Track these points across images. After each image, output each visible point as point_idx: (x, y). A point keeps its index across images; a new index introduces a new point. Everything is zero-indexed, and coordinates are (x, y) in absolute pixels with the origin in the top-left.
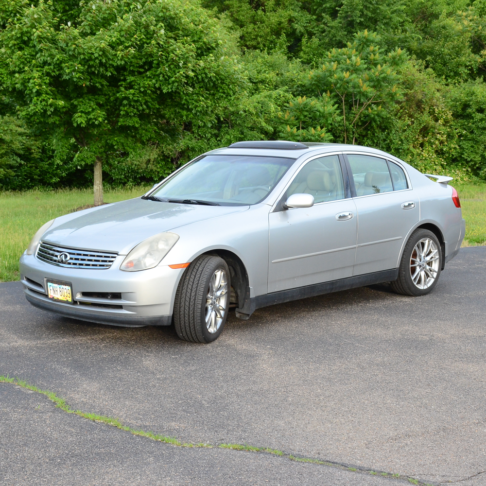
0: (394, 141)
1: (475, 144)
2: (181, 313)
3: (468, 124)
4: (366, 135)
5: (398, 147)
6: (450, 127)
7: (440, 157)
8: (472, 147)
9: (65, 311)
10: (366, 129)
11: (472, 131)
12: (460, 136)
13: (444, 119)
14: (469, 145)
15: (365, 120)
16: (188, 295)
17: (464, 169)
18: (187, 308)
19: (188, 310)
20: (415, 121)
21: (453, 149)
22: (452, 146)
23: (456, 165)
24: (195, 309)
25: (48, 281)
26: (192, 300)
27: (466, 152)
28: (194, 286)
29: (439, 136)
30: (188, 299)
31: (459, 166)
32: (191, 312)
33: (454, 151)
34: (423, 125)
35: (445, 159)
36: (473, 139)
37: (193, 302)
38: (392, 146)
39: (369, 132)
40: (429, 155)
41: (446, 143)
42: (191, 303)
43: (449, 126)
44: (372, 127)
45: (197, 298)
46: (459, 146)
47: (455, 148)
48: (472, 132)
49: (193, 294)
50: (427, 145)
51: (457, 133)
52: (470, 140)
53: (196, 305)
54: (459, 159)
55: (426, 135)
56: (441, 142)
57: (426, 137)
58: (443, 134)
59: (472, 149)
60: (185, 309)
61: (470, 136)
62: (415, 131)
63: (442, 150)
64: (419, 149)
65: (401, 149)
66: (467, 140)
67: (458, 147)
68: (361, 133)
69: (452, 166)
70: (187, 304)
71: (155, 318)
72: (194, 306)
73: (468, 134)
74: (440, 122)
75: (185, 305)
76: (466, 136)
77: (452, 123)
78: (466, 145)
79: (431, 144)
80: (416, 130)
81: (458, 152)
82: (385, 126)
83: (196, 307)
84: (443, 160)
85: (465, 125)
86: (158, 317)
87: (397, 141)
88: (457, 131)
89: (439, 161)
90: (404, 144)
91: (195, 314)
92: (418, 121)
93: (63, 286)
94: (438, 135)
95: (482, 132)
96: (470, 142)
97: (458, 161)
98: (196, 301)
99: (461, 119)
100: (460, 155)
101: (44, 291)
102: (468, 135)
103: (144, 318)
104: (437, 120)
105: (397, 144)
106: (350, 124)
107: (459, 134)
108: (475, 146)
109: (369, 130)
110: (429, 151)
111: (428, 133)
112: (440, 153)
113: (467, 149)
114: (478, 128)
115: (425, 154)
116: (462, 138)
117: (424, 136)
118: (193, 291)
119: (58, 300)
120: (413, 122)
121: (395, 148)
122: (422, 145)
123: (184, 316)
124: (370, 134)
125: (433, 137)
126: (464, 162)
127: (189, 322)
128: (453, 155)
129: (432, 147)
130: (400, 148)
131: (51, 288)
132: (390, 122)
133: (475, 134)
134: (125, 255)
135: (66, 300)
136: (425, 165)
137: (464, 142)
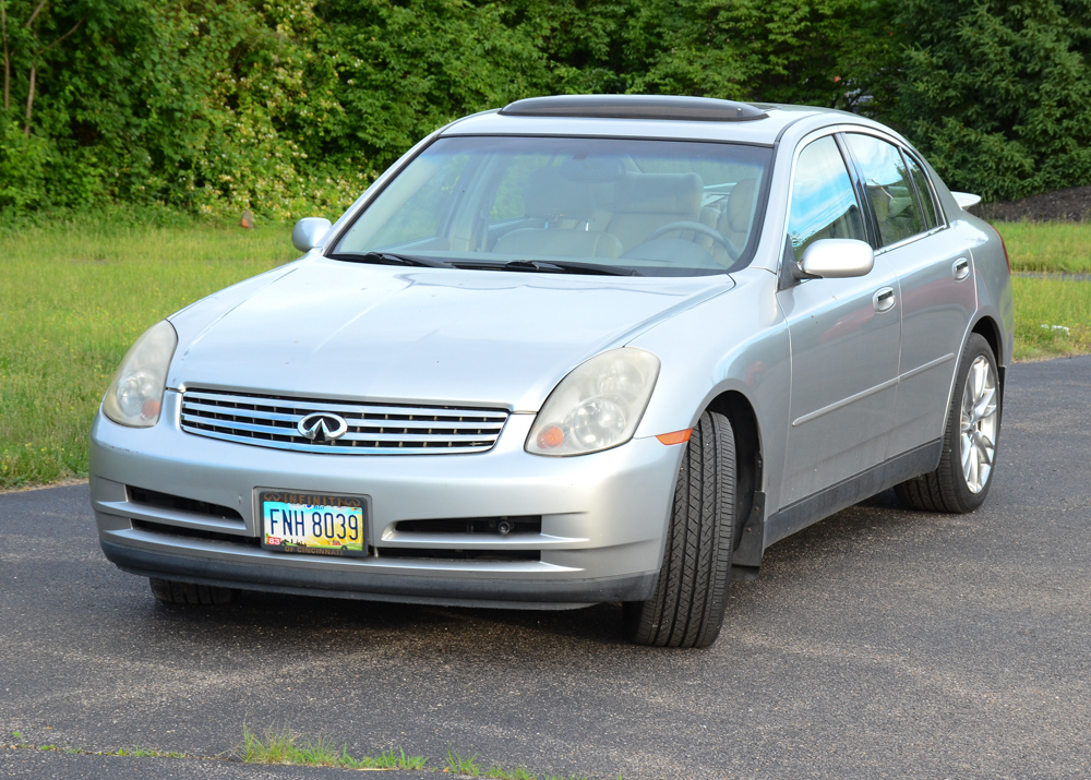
0: (158, 86)
1: (393, 100)
2: (673, 565)
3: (366, 40)
4: (70, 64)
5: (170, 106)
6: (314, 46)
7: (287, 139)
8: (385, 108)
9: (327, 579)
10: (69, 46)
11: (384, 60)
12: (344, 77)
13: (291, 21)
14: (377, 103)
15: (65, 14)
16: (694, 514)
17: (360, 176)
18: (691, 551)
19: (694, 556)
20: (211, 25)
21: (325, 115)
22: (325, 104)
23: (336, 163)
24: (715, 553)
25: (264, 497)
26: (704, 528)
27: (370, 124)
28: (707, 492)
29: (281, 74)
30: (693, 526)
31: (346, 164)
32: (702, 562)
33: (332, 120)
34: (237, 39)
35: (303, 144)
36: (388, 86)
37: (709, 533)
38: (150, 101)
39: (79, 54)
40: (257, 133)
41: (304, 96)
42: (702, 538)
43: (309, 43)
44: (87, 39)
45: (718, 523)
46: (343, 104)
47: (332, 111)
48: (383, 65)
49: (707, 512)
50: (249, 99)
51: (338, 66)
52: (376, 88)
53: (716, 541)
54: (344, 143)
55: (244, 69)
56: (291, 93)
57: (245, 75)
58: (292, 68)
59: (385, 115)
60: (685, 553)
61: (377, 77)
62: (215, 56)
63: (293, 116)
64: (224, 111)
65: (181, 110)
66: (365, 88)
67: (340, 109)
68: (53, 54)
69: (323, 165)
70: (692, 539)
71: (627, 579)
72: (712, 543)
73: (370, 69)
74: (283, 30)
75: (686, 541)
76: (363, 76)
77: (317, 34)
78: (367, 102)
79: (260, 97)
80: (219, 55)
81: (344, 123)
82: (127, 37)
83: (716, 548)
84: (295, 147)
85: (358, 42)
86: (631, 579)
87: (165, 86)
88: (336, 58)
89: (288, 151)
90: (186, 97)
91: (714, 565)
92: (220, 24)
93: (328, 509)
94: (281, 70)
95: (411, 65)
96: (378, 94)
97: (340, 150)
98: (717, 529)
99: (342, 21)
100: (348, 131)
101: (244, 528)
102: (369, 74)
103: (599, 583)
104: (272, 24)
105: (169, 95)
106: (22, 26)
107: (342, 69)
108: (393, 104)
109: (76, 47)
110: (256, 120)
111: (251, 65)
112: (288, 124)
113: (371, 115)
114: (399, 49)
115: (245, 129)
116: (350, 81)
117: (237, 73)
118: (706, 504)
119: (301, 550)
120: (204, 29)
121: (160, 108)
122: (233, 101)
123: (682, 573)
124: (82, 60)
125: (264, 77)
126: (360, 154)
127: (694, 589)
128: (327, 131)
129: (265, 106)
130: (175, 106)
131: (278, 516)
132: (144, 26)
133: (393, 69)
134: (530, 413)
135: (339, 547)
136: (254, 163)
137: (359, 93)
